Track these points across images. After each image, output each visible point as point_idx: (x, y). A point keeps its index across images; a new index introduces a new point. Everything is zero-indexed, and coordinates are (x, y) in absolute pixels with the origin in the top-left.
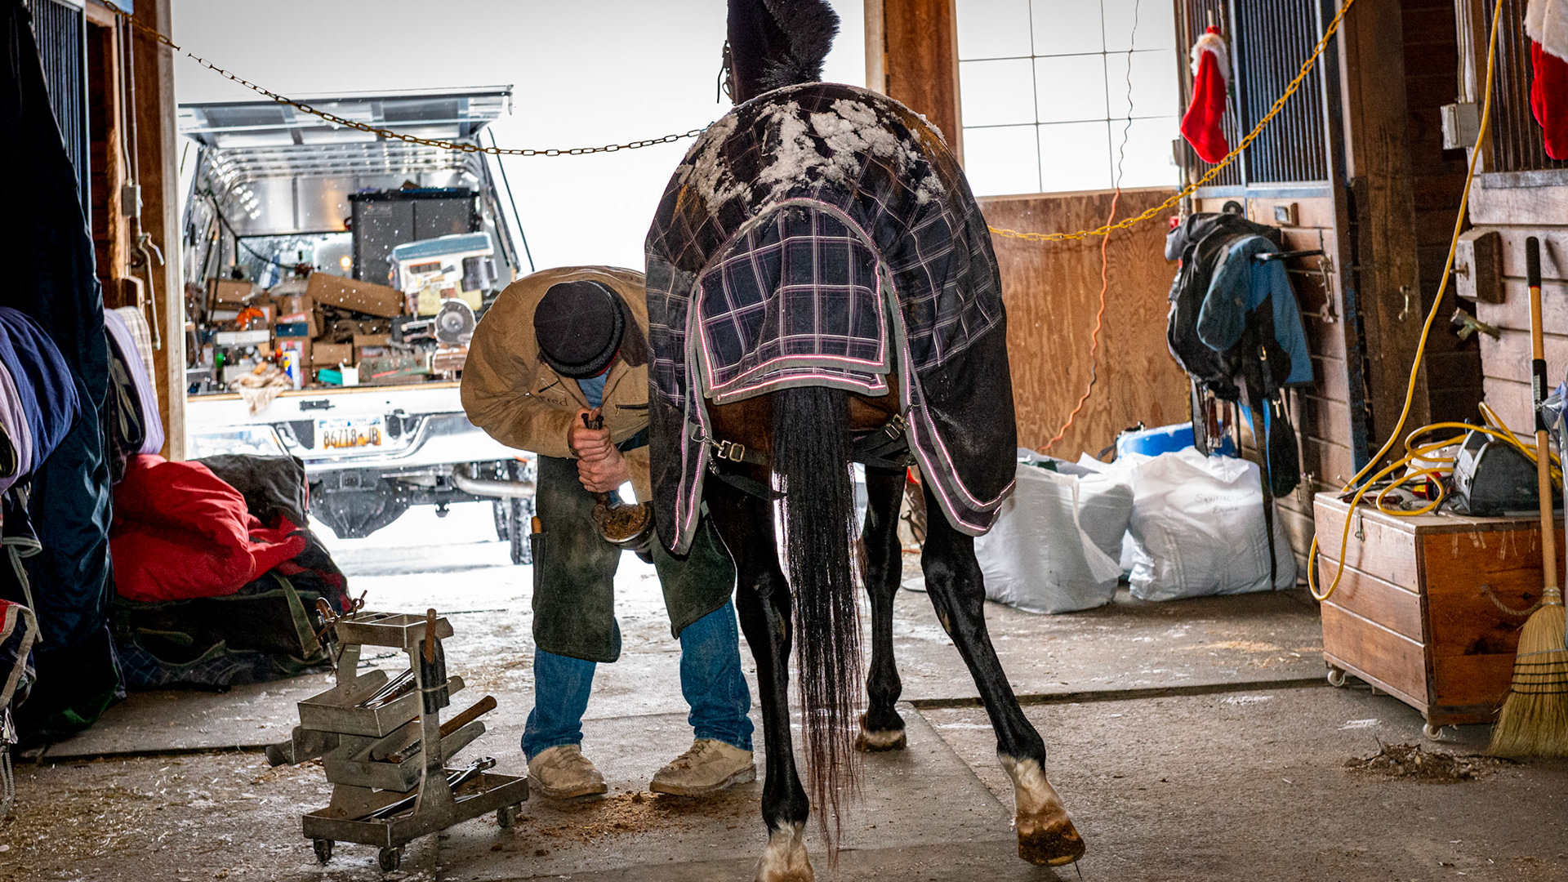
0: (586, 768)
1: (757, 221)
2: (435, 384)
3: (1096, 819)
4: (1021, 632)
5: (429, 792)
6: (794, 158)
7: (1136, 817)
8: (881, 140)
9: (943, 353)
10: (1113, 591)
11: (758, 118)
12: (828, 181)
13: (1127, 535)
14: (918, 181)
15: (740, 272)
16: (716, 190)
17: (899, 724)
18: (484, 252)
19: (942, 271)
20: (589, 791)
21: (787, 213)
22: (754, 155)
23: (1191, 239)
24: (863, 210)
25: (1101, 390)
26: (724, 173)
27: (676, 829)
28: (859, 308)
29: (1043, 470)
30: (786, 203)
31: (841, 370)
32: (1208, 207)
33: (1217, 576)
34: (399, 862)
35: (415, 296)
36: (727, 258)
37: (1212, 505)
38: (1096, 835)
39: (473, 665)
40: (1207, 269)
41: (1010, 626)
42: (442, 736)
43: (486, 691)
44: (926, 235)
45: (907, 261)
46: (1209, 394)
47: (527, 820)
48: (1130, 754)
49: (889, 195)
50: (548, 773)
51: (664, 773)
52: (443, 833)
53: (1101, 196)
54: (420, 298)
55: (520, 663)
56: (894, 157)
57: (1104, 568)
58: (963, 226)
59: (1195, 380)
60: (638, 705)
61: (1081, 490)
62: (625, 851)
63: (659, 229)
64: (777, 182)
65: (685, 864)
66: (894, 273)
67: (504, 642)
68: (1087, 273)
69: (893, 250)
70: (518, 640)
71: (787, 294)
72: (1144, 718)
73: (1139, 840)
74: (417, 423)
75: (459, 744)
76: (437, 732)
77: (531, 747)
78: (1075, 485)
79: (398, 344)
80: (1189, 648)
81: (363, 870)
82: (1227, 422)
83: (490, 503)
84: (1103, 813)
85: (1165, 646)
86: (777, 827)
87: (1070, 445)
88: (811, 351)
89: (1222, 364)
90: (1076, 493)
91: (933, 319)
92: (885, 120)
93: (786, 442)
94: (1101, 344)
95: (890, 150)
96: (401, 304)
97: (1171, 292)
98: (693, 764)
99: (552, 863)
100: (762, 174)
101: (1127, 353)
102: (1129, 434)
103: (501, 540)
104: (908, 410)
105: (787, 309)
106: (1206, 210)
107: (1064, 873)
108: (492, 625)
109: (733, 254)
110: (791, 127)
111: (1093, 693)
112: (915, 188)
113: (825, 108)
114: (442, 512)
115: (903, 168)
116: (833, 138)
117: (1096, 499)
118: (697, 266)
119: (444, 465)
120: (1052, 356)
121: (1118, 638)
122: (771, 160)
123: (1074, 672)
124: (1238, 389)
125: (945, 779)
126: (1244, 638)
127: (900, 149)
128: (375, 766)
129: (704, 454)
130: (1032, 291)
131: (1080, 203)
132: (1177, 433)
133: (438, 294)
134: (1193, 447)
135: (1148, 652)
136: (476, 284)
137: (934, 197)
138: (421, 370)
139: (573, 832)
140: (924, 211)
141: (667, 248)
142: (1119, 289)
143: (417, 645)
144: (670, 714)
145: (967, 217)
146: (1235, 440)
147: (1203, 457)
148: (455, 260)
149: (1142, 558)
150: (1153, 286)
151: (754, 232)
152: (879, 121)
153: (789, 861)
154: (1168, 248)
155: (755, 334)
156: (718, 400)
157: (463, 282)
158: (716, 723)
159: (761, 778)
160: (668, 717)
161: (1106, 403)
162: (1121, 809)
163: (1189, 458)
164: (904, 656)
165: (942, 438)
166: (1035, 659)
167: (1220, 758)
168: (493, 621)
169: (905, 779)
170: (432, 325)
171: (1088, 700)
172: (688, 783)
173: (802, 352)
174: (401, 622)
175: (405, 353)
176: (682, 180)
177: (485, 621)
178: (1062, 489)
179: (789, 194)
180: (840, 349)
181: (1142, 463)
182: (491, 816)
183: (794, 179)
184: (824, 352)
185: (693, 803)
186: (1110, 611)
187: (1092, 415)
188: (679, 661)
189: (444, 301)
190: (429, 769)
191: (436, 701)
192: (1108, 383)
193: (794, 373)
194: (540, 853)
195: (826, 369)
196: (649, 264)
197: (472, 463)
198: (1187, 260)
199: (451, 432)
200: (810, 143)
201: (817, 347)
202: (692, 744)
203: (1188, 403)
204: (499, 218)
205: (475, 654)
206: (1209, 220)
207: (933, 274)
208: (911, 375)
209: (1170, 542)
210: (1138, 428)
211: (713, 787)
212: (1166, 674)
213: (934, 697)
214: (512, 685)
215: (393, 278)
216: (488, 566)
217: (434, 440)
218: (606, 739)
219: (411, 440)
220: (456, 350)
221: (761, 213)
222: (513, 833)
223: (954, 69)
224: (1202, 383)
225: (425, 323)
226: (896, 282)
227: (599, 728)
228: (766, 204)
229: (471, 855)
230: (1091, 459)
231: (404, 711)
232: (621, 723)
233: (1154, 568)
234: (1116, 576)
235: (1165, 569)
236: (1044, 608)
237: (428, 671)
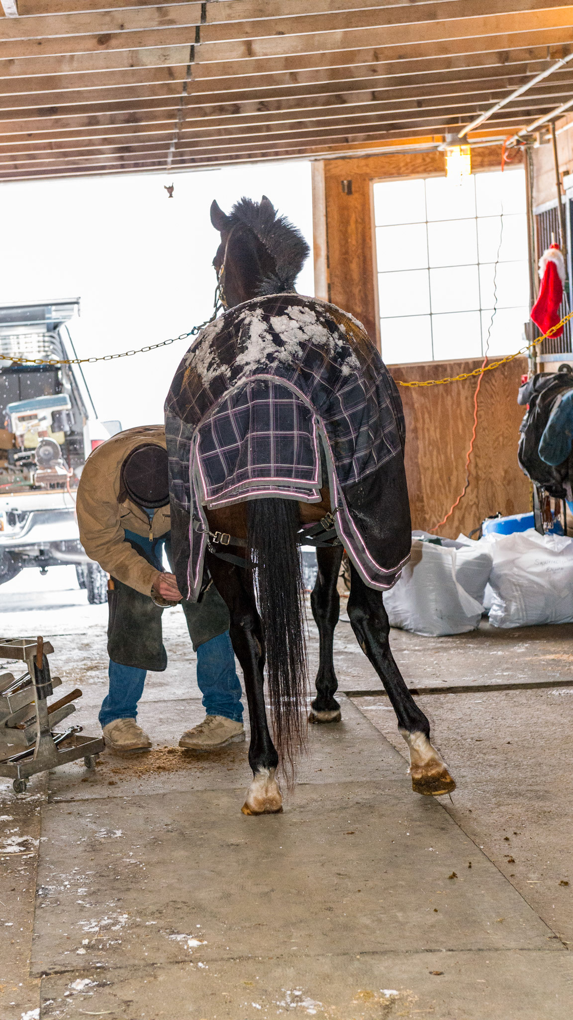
0: (139, 732)
1: (234, 390)
2: (37, 492)
3: (464, 766)
4: (417, 648)
5: (42, 747)
6: (258, 348)
7: (490, 766)
8: (318, 333)
9: (359, 474)
10: (478, 622)
11: (236, 321)
12: (280, 362)
13: (488, 586)
14: (343, 360)
15: (223, 425)
16: (208, 370)
17: (336, 707)
18: (64, 407)
19: (358, 420)
20: (140, 746)
21: (253, 385)
22: (233, 346)
23: (536, 391)
24: (305, 379)
25: (472, 491)
26: (213, 359)
27: (196, 770)
28: (300, 447)
29: (432, 545)
30: (253, 378)
31: (289, 487)
32: (548, 369)
33: (548, 612)
34: (25, 788)
35: (22, 436)
36: (215, 415)
37: (545, 567)
38: (463, 777)
39: (67, 668)
40: (546, 411)
41: (410, 644)
42: (49, 713)
43: (75, 684)
44: (348, 396)
45: (335, 414)
46: (545, 494)
47: (103, 763)
48: (487, 726)
49: (322, 370)
50: (116, 734)
51: (189, 735)
52: (51, 770)
53: (474, 362)
54: (25, 437)
55: (96, 667)
56: (326, 344)
57: (472, 607)
58: (374, 389)
59: (535, 485)
60: (170, 694)
61: (457, 557)
62: (164, 783)
63: (173, 396)
64: (247, 364)
65: (202, 792)
66: (325, 422)
67: (85, 654)
68: (463, 414)
69: (325, 407)
70: (94, 652)
71: (253, 438)
72: (497, 704)
73: (492, 780)
74: (26, 517)
75: (60, 718)
76: (46, 710)
77: (105, 719)
78: (453, 554)
79: (12, 467)
80: (528, 659)
81: (4, 792)
82: (557, 511)
83: (73, 566)
84: (469, 763)
85: (511, 657)
86: (258, 771)
87: (451, 528)
88: (269, 476)
89: (555, 474)
90: (454, 559)
91: (352, 451)
92: (322, 319)
93: (256, 533)
94: (473, 461)
95: (324, 339)
96: (13, 441)
97: (521, 427)
98: (205, 730)
99: (119, 790)
100: (238, 359)
101: (490, 467)
102: (490, 520)
103: (81, 588)
104: (336, 511)
105: (253, 447)
106: (547, 370)
107: (442, 799)
108: (77, 643)
109: (218, 412)
110: (257, 327)
111: (463, 687)
112: (341, 365)
113: (281, 313)
114: (44, 572)
115: (332, 352)
116: (285, 333)
117: (467, 563)
118: (196, 420)
119: (44, 543)
120: (439, 470)
121: (480, 652)
122: (243, 349)
123: (451, 674)
124: (565, 490)
125: (365, 740)
126: (565, 652)
127: (331, 339)
128: (9, 731)
129: (204, 541)
130: (426, 426)
131: (460, 368)
132: (523, 519)
133: (37, 435)
134: (533, 529)
135: (500, 661)
136: (60, 429)
137: (353, 370)
138: (27, 483)
139: (132, 771)
140: (346, 380)
141: (178, 409)
142: (485, 424)
143: (32, 658)
144: (191, 699)
145: (378, 383)
146: (563, 523)
147: (540, 535)
148: (46, 412)
149: (498, 600)
150: (509, 422)
151: (232, 398)
152: (318, 320)
153: (267, 791)
154: (520, 397)
155: (234, 464)
156: (211, 506)
157: (52, 427)
158: (219, 705)
159: (248, 739)
160: (189, 701)
161: (475, 500)
162: (480, 760)
163: (531, 536)
164: (339, 663)
165: (358, 529)
166: (425, 665)
167: (546, 729)
168: (78, 641)
169: (340, 740)
170: (33, 455)
171: (460, 692)
172: (202, 742)
173: (263, 476)
174: (22, 644)
175: (17, 472)
176: (187, 363)
177: (72, 641)
178: (444, 557)
179: (255, 372)
180: (288, 473)
181: (499, 539)
182: (81, 761)
183: (258, 362)
184: (277, 475)
185: (206, 754)
186: (476, 634)
187: (466, 508)
188: (196, 666)
189: (40, 439)
190: (42, 733)
191: (46, 692)
192: (477, 487)
193: (258, 490)
194: (111, 784)
195: (279, 486)
196: (167, 419)
197: (61, 541)
198: (533, 405)
199: (48, 522)
200: (269, 337)
201: (272, 472)
202: (205, 718)
203: (531, 499)
204: (74, 384)
205: (68, 661)
206: (548, 377)
207: (352, 421)
208: (338, 489)
209: (517, 591)
210: (497, 516)
211: (219, 744)
212: (512, 676)
213: (359, 689)
214: (91, 681)
215: (8, 425)
216: (73, 605)
217: (37, 528)
218: (151, 714)
219: (23, 528)
220: (49, 471)
221: (236, 385)
222: (94, 771)
223: (374, 279)
224: (541, 487)
225: (29, 453)
226: (326, 428)
227: (146, 707)
228: (240, 379)
229: (69, 784)
230: (466, 538)
231: (26, 698)
232: (160, 704)
233: (505, 607)
234: (480, 612)
235: (513, 608)
236: (432, 633)
237: (39, 674)
